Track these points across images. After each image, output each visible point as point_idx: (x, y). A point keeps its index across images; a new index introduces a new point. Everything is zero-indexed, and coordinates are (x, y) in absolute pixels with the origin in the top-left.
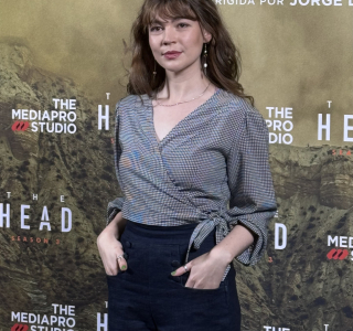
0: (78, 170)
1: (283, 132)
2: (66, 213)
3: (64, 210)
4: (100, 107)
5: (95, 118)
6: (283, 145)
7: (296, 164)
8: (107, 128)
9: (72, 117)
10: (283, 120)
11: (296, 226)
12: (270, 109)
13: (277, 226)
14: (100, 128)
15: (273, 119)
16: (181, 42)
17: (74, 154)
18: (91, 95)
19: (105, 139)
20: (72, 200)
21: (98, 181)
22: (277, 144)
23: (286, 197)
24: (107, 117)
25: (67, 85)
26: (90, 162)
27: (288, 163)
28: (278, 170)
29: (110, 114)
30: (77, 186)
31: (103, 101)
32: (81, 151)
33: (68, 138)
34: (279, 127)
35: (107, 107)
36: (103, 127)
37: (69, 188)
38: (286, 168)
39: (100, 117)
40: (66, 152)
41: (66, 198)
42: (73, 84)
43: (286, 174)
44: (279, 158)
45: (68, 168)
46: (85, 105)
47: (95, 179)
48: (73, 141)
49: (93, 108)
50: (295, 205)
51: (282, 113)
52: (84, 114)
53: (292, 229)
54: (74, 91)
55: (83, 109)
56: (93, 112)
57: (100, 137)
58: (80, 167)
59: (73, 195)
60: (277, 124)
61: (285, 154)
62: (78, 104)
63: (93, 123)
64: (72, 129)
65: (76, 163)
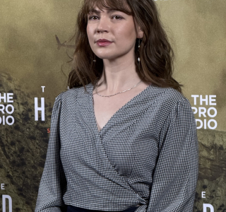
0: (17, 160)
1: (208, 118)
2: (7, 200)
3: (4, 197)
4: (36, 99)
5: (31, 110)
6: (208, 130)
7: (221, 148)
8: (43, 119)
9: (10, 109)
10: (207, 107)
11: (223, 205)
12: (195, 97)
13: (205, 206)
14: (36, 119)
15: (198, 106)
16: (113, 32)
17: (13, 144)
18: (27, 88)
19: (41, 129)
20: (12, 187)
21: (36, 168)
22: (202, 129)
23: (212, 179)
24: (42, 109)
25: (5, 79)
26: (28, 151)
27: (214, 147)
28: (205, 153)
29: (46, 106)
30: (16, 174)
31: (39, 95)
32: (19, 141)
33: (6, 129)
34: (203, 113)
35: (43, 99)
36: (40, 118)
37: (8, 176)
38: (212, 152)
39: (37, 109)
40: (5, 143)
41: (6, 185)
42: (10, 79)
43: (211, 157)
44: (205, 143)
45: (8, 157)
46: (22, 98)
47: (33, 167)
48: (12, 132)
49: (29, 101)
50: (221, 187)
51: (206, 100)
52: (21, 106)
53: (219, 209)
54: (12, 85)
55: (20, 102)
56: (30, 104)
57: (37, 127)
58: (19, 156)
59: (12, 183)
60: (202, 111)
61: (210, 138)
62: (15, 97)
63: (30, 115)
64: (10, 120)
65: (15, 152)
